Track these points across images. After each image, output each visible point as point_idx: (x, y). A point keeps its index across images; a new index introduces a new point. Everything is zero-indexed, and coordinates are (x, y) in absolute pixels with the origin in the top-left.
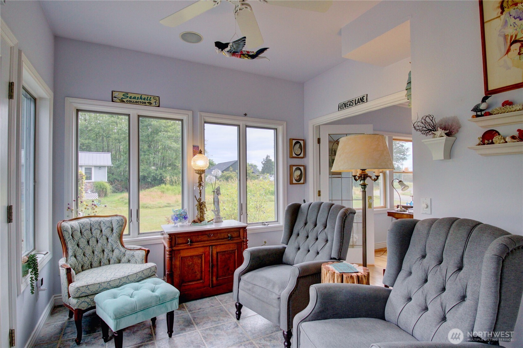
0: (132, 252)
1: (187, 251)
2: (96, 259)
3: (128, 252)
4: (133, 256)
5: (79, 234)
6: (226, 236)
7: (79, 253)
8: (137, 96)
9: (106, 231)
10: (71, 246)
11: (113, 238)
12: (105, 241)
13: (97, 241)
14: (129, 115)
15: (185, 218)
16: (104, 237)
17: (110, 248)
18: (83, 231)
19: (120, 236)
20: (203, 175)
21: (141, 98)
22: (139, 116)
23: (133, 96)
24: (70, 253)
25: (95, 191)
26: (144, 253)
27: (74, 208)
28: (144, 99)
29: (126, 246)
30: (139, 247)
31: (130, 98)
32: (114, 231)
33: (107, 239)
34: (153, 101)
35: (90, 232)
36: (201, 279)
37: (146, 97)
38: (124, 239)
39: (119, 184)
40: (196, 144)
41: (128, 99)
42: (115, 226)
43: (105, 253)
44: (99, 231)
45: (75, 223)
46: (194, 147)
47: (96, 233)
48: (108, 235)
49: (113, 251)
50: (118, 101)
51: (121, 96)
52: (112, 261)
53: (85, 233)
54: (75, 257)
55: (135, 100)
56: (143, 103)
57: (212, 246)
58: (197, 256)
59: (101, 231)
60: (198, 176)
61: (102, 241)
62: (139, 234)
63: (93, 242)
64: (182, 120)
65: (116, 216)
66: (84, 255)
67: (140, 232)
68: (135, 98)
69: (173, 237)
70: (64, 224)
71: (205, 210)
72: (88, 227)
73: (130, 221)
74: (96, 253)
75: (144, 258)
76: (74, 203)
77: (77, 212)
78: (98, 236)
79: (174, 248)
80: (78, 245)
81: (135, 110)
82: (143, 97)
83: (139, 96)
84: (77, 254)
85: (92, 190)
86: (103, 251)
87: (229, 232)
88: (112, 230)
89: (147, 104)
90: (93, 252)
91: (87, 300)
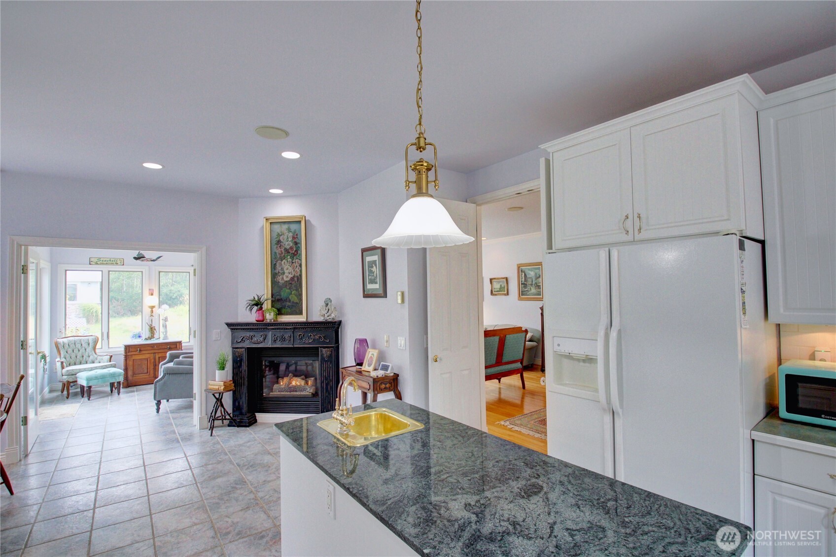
0: (101, 357)
1: (137, 356)
2: (78, 361)
3: (99, 357)
4: (102, 359)
5: (67, 346)
6: (166, 347)
7: (68, 356)
8: (107, 259)
9: (85, 345)
10: (63, 353)
11: (89, 349)
12: (84, 351)
13: (79, 351)
14: (102, 271)
15: (140, 337)
16: (83, 348)
17: (87, 355)
18: (70, 344)
19: (94, 349)
20: (154, 309)
21: (110, 260)
22: (109, 271)
23: (104, 259)
24: (62, 356)
25: (81, 315)
26: (109, 357)
27: (63, 331)
28: (112, 261)
29: (98, 354)
30: (106, 354)
31: (102, 261)
32: (90, 345)
33: (86, 350)
34: (119, 262)
35: (74, 345)
36: (147, 373)
37: (114, 259)
38: (97, 351)
39: (119, 305)
40: (151, 288)
41: (101, 262)
42: (91, 342)
43: (84, 358)
44: (80, 345)
45: (65, 340)
46: (150, 290)
47: (78, 346)
48: (86, 347)
49: (89, 357)
50: (94, 263)
51: (96, 260)
52: (88, 362)
53: (71, 346)
54: (65, 358)
55: (106, 262)
56: (111, 263)
57: (155, 353)
58: (144, 359)
59: (82, 345)
60: (150, 309)
61: (82, 350)
62: (109, 348)
63: (76, 351)
64: (142, 272)
65: (92, 336)
66: (71, 358)
67: (110, 347)
68: (106, 261)
69: (128, 348)
70: (58, 340)
71: (155, 331)
72: (73, 342)
73: (102, 340)
74: (78, 357)
75: (109, 360)
76: (64, 329)
77: (65, 334)
78: (80, 347)
79: (128, 354)
80: (67, 352)
81: (106, 268)
82: (112, 260)
83: (109, 259)
84: (66, 357)
85: (78, 315)
86: (83, 356)
87: (168, 345)
88: (89, 344)
89: (114, 264)
90: (76, 357)
91: (73, 377)
